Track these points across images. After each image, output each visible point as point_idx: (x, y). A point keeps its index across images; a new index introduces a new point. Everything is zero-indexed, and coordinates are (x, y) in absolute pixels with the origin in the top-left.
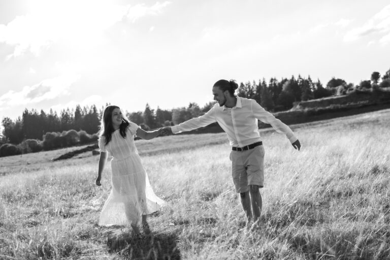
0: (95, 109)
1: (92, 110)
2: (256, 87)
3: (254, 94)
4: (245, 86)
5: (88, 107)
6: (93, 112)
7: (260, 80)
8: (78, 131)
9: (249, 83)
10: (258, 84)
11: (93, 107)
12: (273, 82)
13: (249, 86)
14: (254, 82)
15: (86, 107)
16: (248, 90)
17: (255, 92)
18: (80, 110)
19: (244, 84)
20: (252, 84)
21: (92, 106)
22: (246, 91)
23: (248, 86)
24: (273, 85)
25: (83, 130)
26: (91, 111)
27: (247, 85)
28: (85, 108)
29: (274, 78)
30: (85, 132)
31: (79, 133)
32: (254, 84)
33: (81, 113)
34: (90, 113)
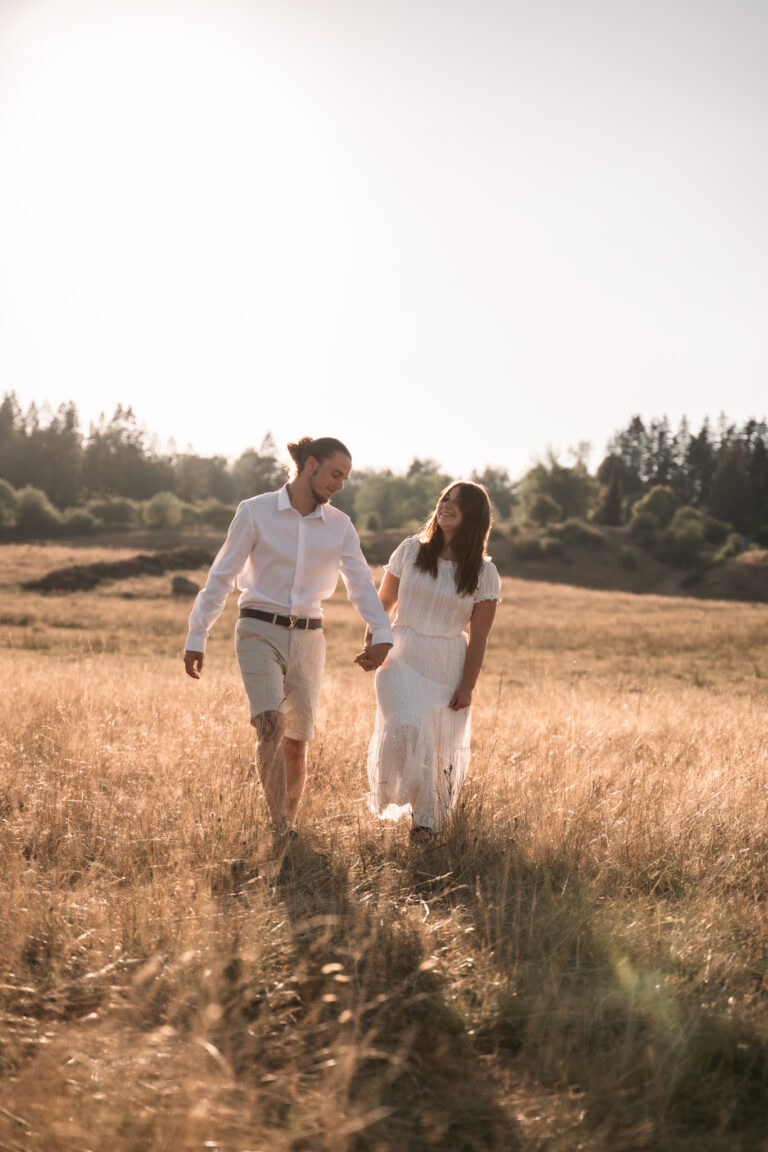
0: (71, 416)
1: (62, 418)
2: (688, 441)
3: (674, 466)
4: (648, 430)
5: (46, 407)
6: (63, 425)
7: (707, 420)
8: (19, 485)
9: (665, 423)
10: (695, 431)
11: (68, 408)
12: (755, 435)
13: (662, 435)
14: (684, 423)
15: (39, 405)
16: (655, 446)
17: (679, 461)
18: (15, 410)
19: (646, 422)
20: (674, 430)
21: (63, 405)
22: (649, 449)
23: (656, 434)
24: (752, 447)
25: (35, 486)
26: (55, 422)
27: (654, 428)
28: (33, 406)
29: (759, 420)
30: (40, 495)
31: (19, 495)
32: (683, 432)
33: (17, 422)
34: (52, 430)
